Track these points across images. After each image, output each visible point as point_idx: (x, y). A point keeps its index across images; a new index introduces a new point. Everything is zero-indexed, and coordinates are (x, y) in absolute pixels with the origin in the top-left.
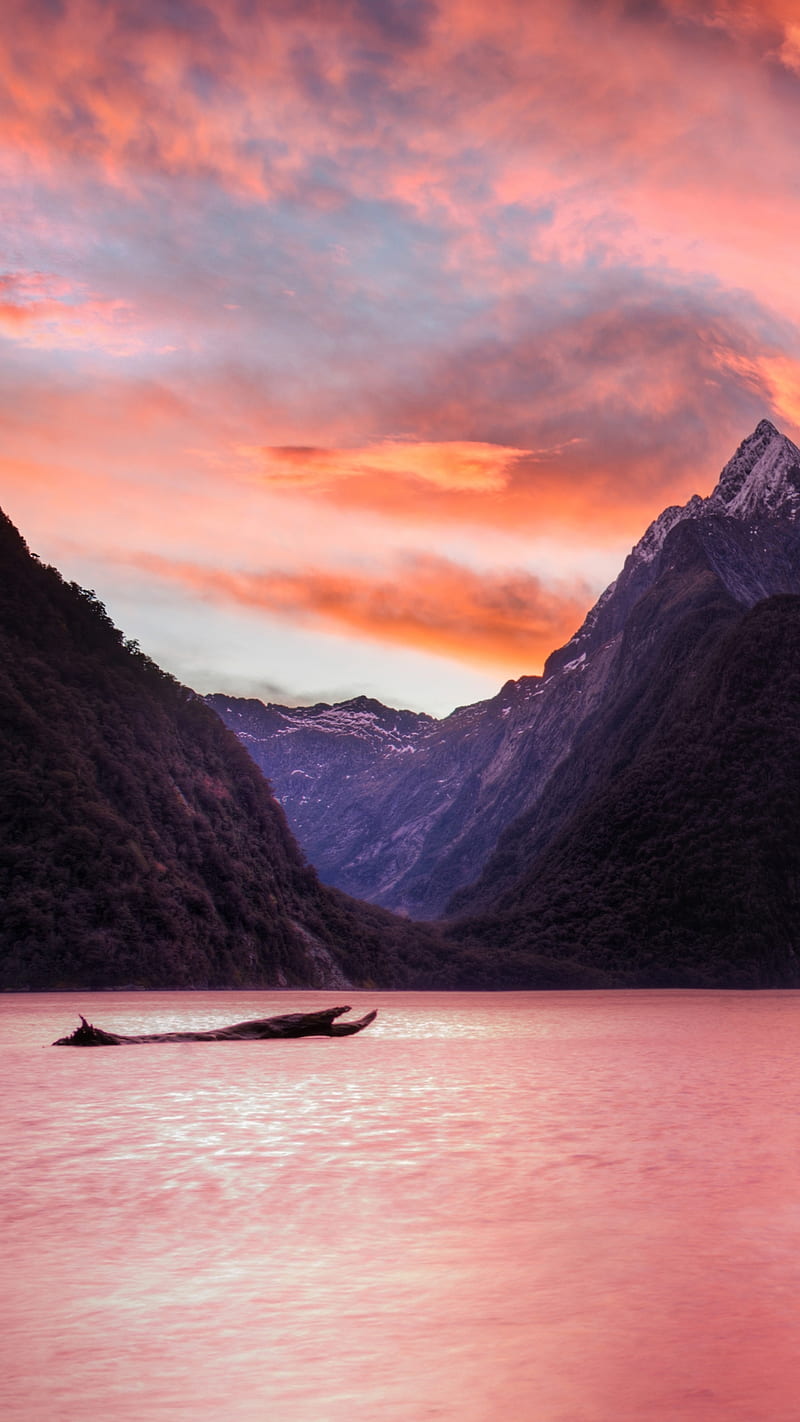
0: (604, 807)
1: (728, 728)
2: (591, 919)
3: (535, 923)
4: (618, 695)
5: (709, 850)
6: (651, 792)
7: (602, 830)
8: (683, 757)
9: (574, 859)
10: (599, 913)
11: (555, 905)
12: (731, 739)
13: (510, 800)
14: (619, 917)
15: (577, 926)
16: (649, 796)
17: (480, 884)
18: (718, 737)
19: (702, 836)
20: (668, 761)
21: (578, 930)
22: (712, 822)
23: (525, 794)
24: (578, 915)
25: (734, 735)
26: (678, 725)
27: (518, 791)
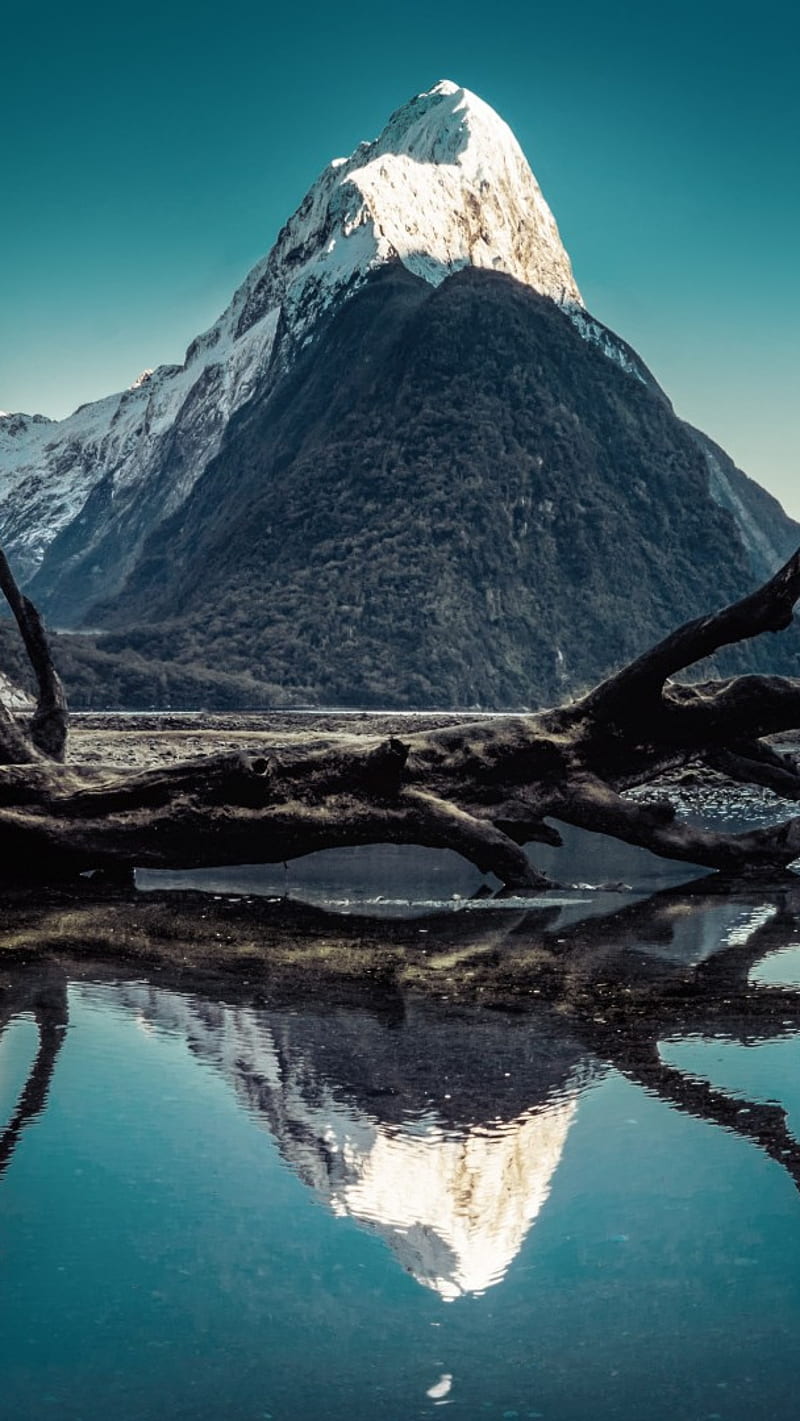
0: (271, 504)
1: (413, 421)
2: (262, 628)
3: (199, 636)
4: (274, 383)
5: (395, 555)
6: (326, 491)
7: (269, 530)
8: (359, 451)
9: (238, 561)
10: (271, 622)
11: (222, 615)
12: (416, 433)
13: (149, 501)
14: (296, 626)
15: (248, 637)
16: (322, 494)
17: (123, 594)
18: (401, 429)
19: (386, 540)
20: (343, 457)
21: (248, 642)
22: (396, 524)
23: (167, 493)
24: (247, 625)
25: (419, 428)
26: (353, 416)
27: (158, 490)
